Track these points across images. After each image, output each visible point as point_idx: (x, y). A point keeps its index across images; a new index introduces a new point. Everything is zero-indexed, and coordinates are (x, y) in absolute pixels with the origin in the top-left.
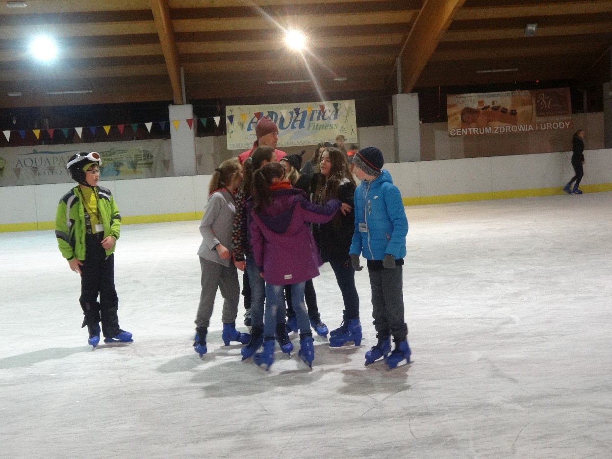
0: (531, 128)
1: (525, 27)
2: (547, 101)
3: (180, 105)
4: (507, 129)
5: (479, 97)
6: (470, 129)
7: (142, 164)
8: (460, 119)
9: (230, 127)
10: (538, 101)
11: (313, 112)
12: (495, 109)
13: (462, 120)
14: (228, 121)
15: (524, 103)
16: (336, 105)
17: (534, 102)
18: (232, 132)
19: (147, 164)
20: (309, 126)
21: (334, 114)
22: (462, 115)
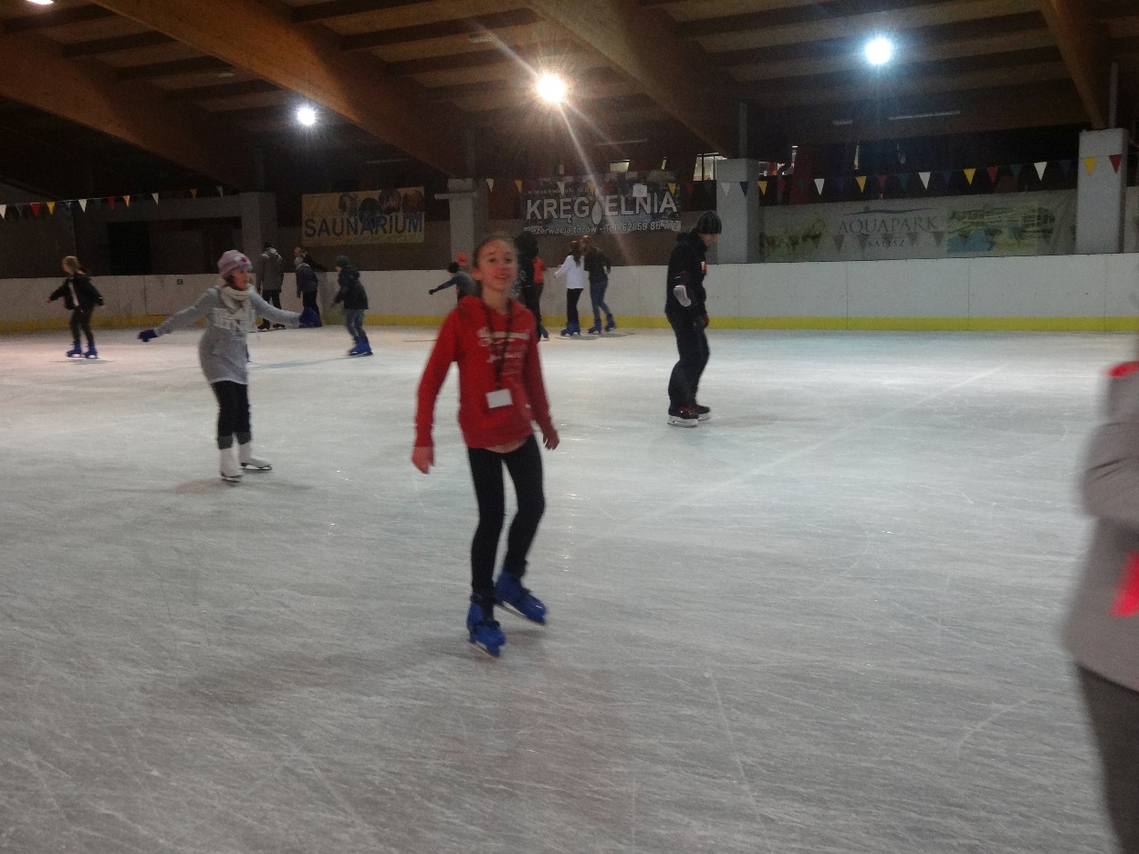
3: (1103, 129)
7: (1034, 232)
19: (1043, 231)
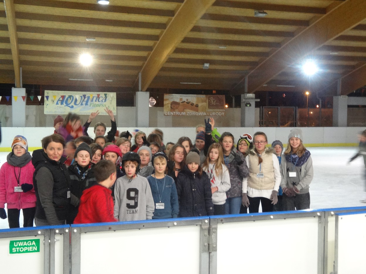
0: (205, 114)
1: (203, 64)
2: (214, 101)
3: (19, 88)
4: (193, 113)
5: (180, 96)
6: (175, 112)
8: (170, 107)
9: (46, 102)
10: (209, 101)
11: (93, 97)
12: (188, 103)
13: (171, 107)
14: (45, 99)
15: (203, 101)
16: (106, 95)
17: (207, 101)
18: (47, 105)
20: (91, 105)
21: (104, 99)
22: (171, 105)
